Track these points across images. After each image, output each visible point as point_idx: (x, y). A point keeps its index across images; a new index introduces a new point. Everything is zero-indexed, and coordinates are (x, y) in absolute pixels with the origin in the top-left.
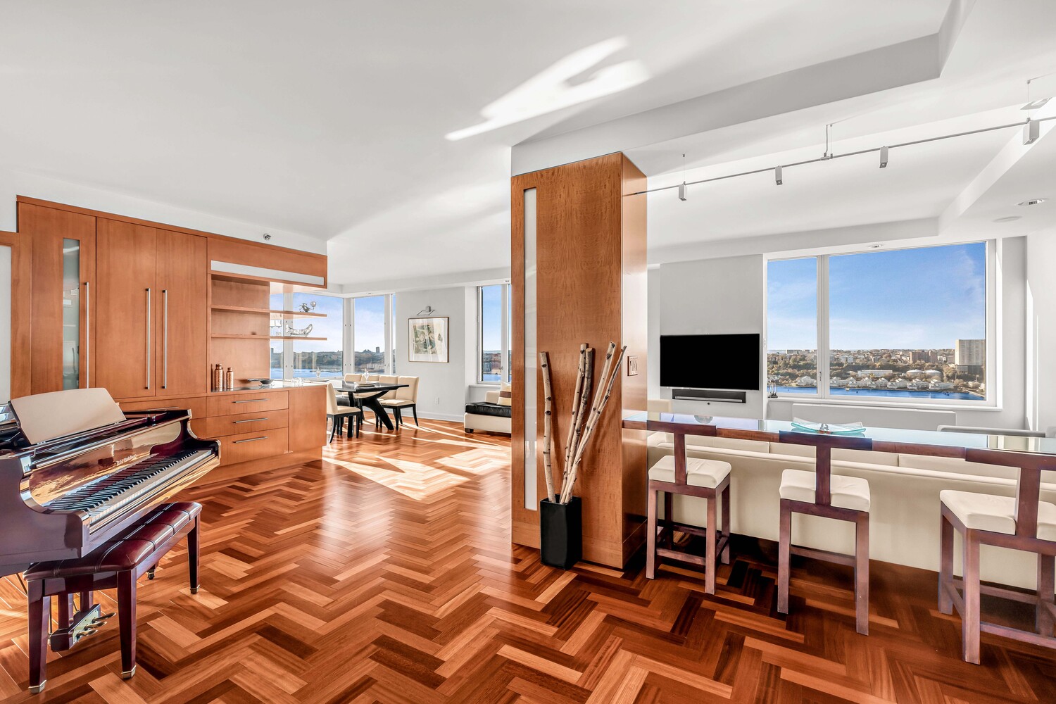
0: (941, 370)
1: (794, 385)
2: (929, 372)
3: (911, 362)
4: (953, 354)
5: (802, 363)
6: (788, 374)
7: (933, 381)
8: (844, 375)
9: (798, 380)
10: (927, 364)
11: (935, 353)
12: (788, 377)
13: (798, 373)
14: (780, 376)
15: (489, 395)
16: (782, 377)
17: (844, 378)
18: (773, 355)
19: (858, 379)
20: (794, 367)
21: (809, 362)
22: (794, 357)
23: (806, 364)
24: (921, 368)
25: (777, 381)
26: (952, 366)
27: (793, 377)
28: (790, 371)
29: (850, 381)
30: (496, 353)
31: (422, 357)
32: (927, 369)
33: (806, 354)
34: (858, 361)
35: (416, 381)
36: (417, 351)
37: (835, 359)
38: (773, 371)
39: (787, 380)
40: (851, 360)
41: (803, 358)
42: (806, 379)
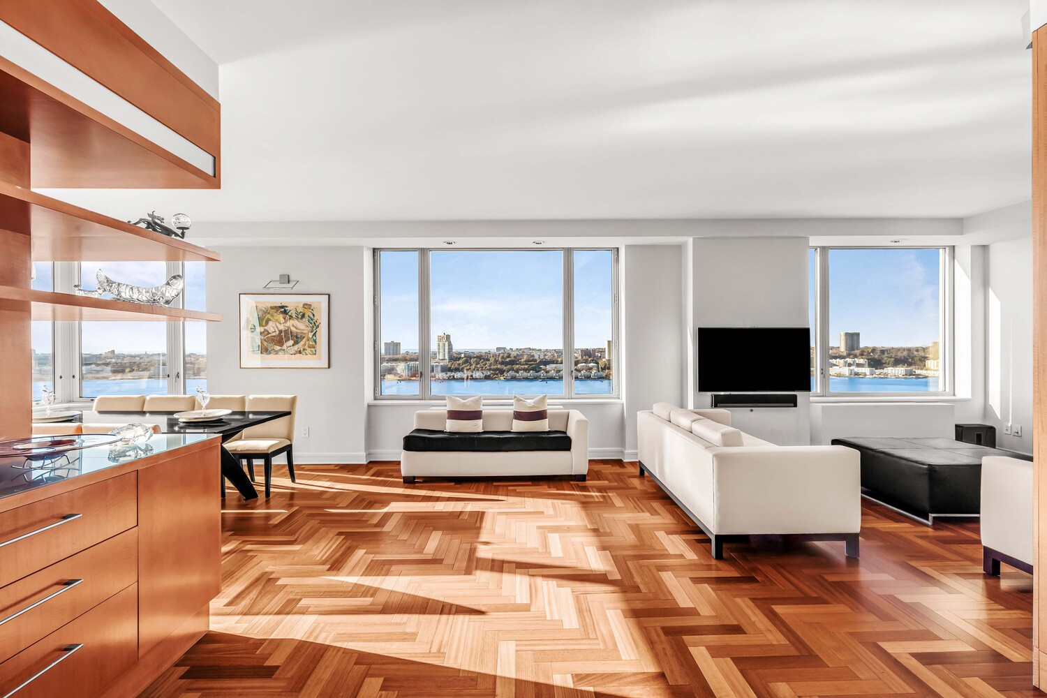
0: (598, 363)
1: (502, 378)
2: (591, 365)
3: (580, 358)
4: (604, 352)
5: (508, 360)
6: (497, 369)
7: (594, 372)
8: (537, 369)
9: (505, 374)
10: (590, 359)
11: (594, 350)
13: (505, 368)
14: (491, 372)
15: (420, 417)
16: (493, 372)
17: (537, 372)
18: (486, 353)
19: (547, 372)
20: (502, 363)
21: (513, 359)
22: (501, 355)
23: (510, 361)
24: (586, 362)
25: (489, 376)
26: (604, 360)
27: (502, 372)
28: (499, 366)
29: (542, 373)
32: (590, 363)
33: (510, 352)
34: (546, 357)
38: (486, 367)
39: (497, 374)
40: (542, 357)
41: (509, 356)
42: (512, 373)
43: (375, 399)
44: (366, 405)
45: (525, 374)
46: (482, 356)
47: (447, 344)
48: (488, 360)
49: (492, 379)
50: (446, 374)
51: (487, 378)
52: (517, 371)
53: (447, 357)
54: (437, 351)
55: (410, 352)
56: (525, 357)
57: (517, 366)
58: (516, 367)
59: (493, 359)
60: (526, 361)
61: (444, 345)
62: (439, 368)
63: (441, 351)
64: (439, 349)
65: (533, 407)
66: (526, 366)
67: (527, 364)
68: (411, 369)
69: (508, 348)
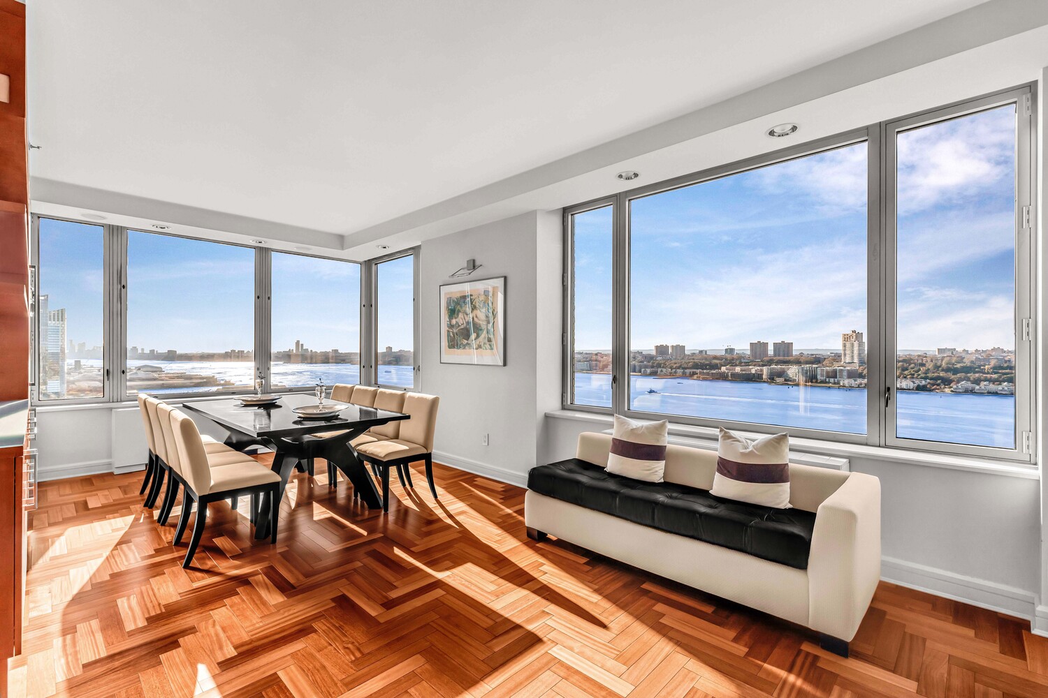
1: (947, 390)
5: (958, 366)
6: (938, 378)
9: (954, 386)
12: (939, 382)
13: (953, 377)
14: (928, 381)
15: (585, 441)
16: (931, 382)
18: (919, 356)
20: (948, 370)
21: (969, 364)
22: (948, 358)
23: (963, 367)
27: (947, 382)
28: (942, 374)
30: (596, 352)
31: (458, 356)
33: (963, 355)
35: (434, 404)
36: (453, 344)
37: (1006, 362)
38: (919, 375)
39: (938, 385)
41: (961, 360)
42: (964, 384)
43: (564, 408)
44: (540, 415)
45: (992, 387)
46: (911, 359)
47: (856, 344)
48: (923, 365)
49: (930, 390)
50: (855, 381)
51: (920, 389)
52: (977, 382)
53: (856, 360)
54: (842, 352)
55: (805, 353)
56: (993, 363)
57: (977, 375)
58: (972, 376)
59: (932, 364)
60: (994, 368)
61: (853, 345)
62: (845, 374)
63: (848, 352)
64: (845, 350)
65: (751, 454)
66: (995, 376)
67: (995, 373)
68: (806, 373)
69: (959, 349)
